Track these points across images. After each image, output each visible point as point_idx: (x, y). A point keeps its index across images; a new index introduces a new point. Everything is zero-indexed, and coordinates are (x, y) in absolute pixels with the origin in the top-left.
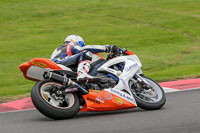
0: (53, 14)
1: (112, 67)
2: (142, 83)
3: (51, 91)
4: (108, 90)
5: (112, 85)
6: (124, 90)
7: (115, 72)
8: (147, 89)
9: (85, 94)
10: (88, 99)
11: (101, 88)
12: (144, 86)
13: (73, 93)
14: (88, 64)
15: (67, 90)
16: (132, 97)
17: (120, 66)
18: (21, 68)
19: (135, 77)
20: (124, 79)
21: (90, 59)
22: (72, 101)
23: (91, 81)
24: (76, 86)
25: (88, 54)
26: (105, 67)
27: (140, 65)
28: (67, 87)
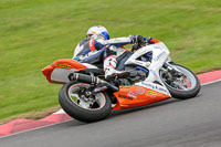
0: (28, 26)
1: (139, 59)
2: (173, 72)
3: (80, 92)
4: (140, 84)
5: (143, 78)
6: (156, 82)
7: (144, 64)
8: (179, 77)
9: (116, 91)
10: (120, 96)
11: (132, 83)
12: (175, 75)
13: (103, 92)
14: (114, 59)
15: (96, 90)
16: (165, 88)
17: (148, 56)
18: (44, 72)
19: (164, 66)
20: (154, 69)
21: (115, 53)
22: (102, 100)
23: (120, 76)
24: (105, 85)
25: (112, 48)
26: (132, 59)
27: (168, 52)
28: (95, 87)
